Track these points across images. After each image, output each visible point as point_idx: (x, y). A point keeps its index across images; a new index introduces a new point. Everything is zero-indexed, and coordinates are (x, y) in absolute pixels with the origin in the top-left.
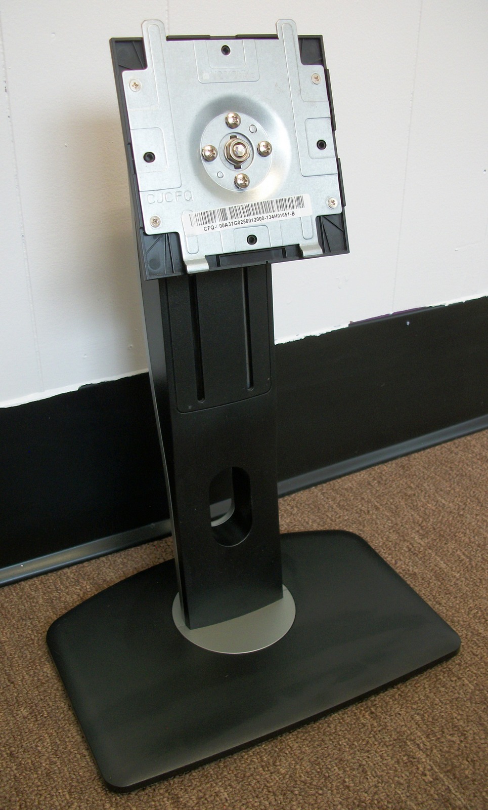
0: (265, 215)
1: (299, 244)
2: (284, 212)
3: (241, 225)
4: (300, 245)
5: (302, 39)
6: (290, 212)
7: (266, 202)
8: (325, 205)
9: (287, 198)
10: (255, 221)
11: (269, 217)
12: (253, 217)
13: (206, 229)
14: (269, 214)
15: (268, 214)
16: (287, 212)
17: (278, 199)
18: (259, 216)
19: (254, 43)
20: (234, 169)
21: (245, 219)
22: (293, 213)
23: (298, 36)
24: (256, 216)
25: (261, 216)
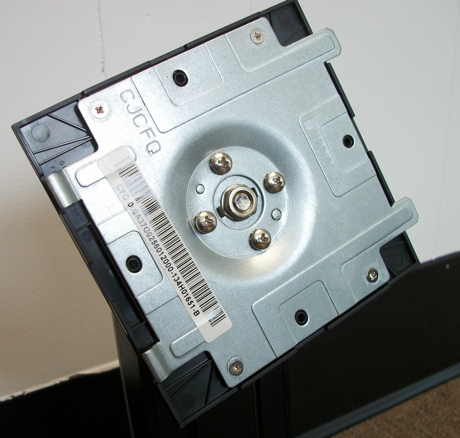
0: (176, 270)
1: (159, 341)
2: (193, 299)
3: (147, 239)
4: (158, 343)
5: (403, 238)
6: (197, 308)
7: (194, 265)
8: (229, 357)
9: (213, 294)
10: (162, 259)
11: (176, 278)
12: (166, 253)
13: (120, 188)
14: (181, 276)
15: (179, 275)
16: (195, 303)
17: (206, 282)
18: (171, 261)
19: (373, 175)
20: (216, 208)
21: (159, 242)
22: (197, 313)
23: (405, 232)
24: (169, 257)
25: (173, 265)
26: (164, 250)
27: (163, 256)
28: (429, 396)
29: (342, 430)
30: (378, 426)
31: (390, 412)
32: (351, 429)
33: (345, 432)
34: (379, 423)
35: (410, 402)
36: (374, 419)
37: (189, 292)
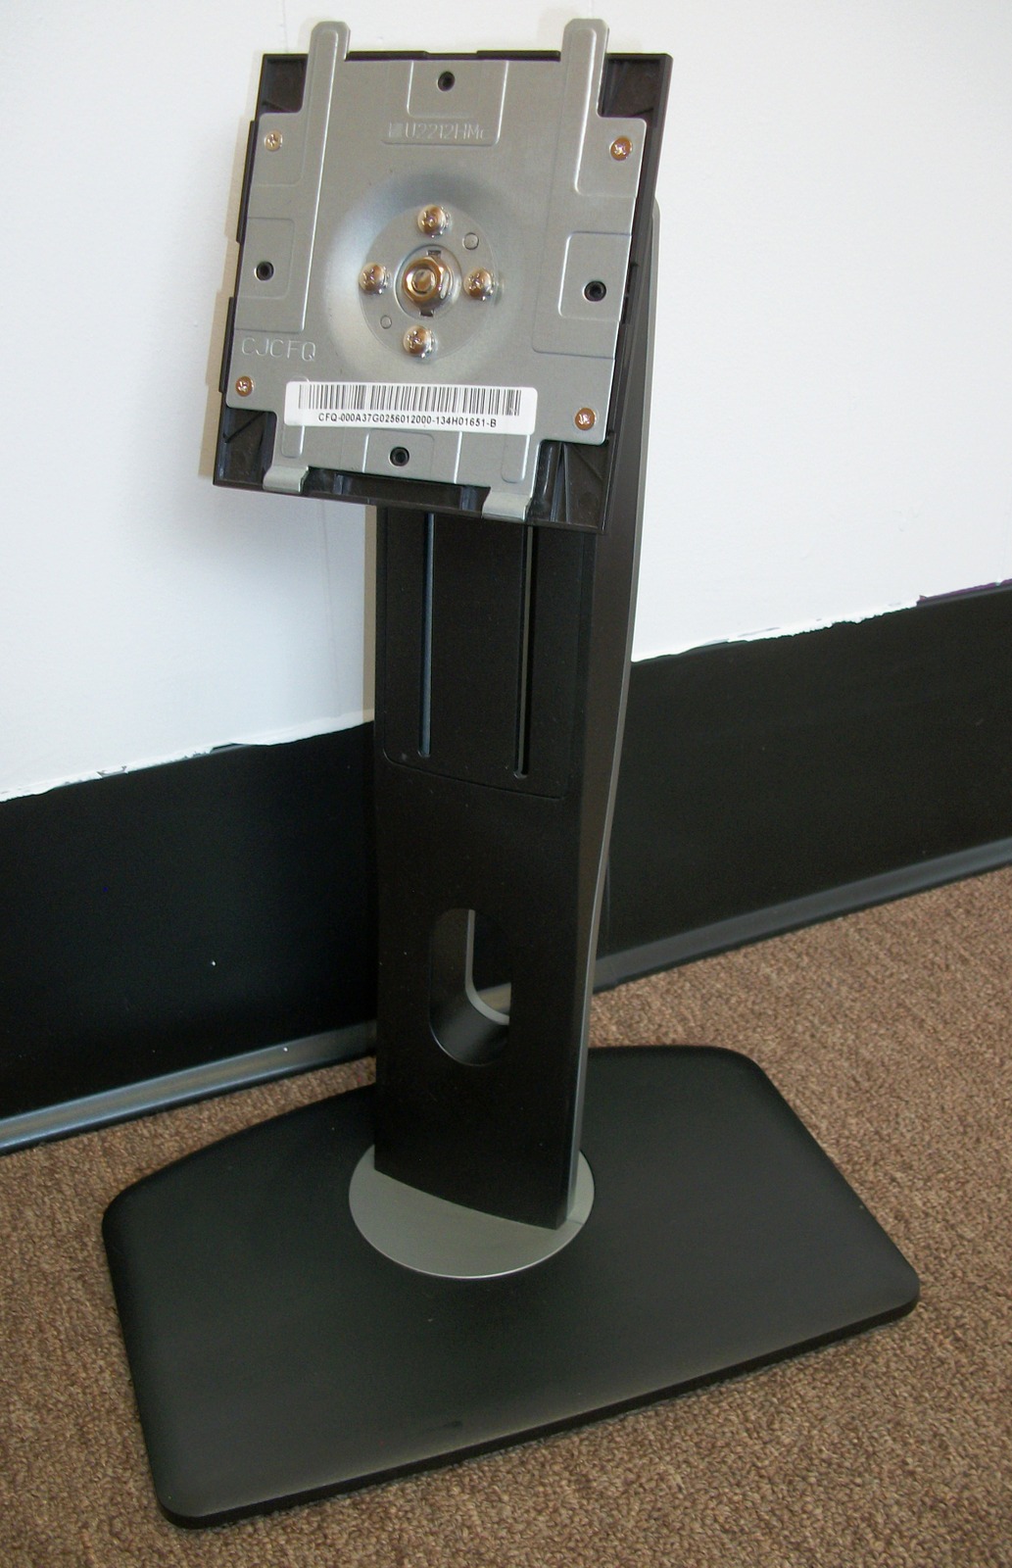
0: (434, 414)
2: (475, 416)
6: (488, 418)
10: (412, 422)
11: (441, 420)
12: (410, 412)
13: (322, 417)
14: (443, 414)
15: (440, 414)
18: (423, 413)
23: (608, 55)
24: (417, 413)
25: (426, 414)
26: (406, 413)
27: (411, 419)
28: (983, 884)
29: (780, 933)
30: (859, 931)
31: (890, 907)
32: (800, 933)
33: (788, 936)
34: (861, 925)
35: (937, 892)
36: (852, 918)
37: (464, 416)
